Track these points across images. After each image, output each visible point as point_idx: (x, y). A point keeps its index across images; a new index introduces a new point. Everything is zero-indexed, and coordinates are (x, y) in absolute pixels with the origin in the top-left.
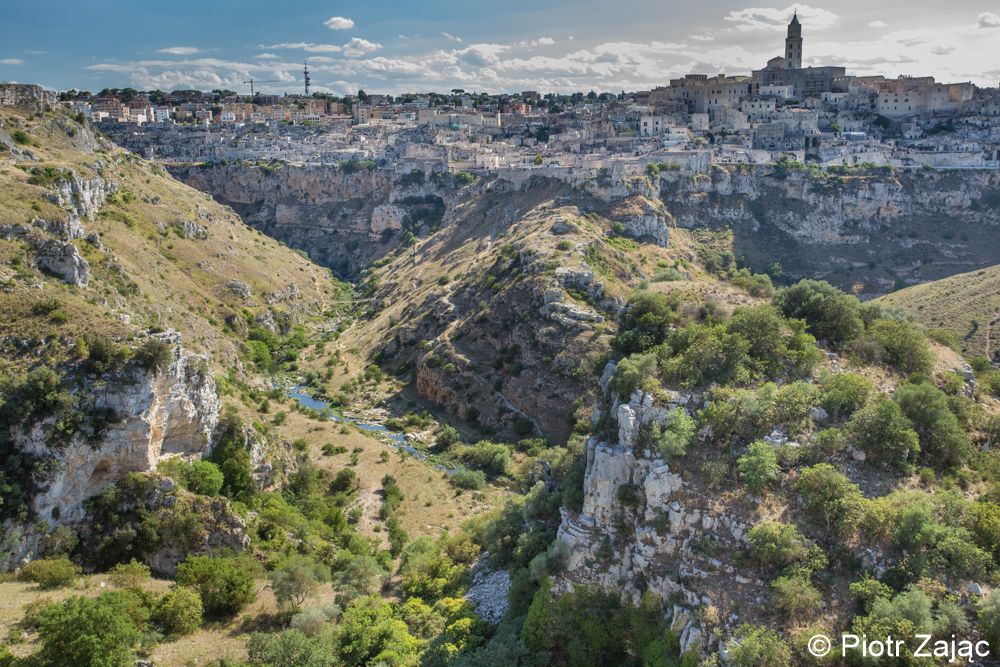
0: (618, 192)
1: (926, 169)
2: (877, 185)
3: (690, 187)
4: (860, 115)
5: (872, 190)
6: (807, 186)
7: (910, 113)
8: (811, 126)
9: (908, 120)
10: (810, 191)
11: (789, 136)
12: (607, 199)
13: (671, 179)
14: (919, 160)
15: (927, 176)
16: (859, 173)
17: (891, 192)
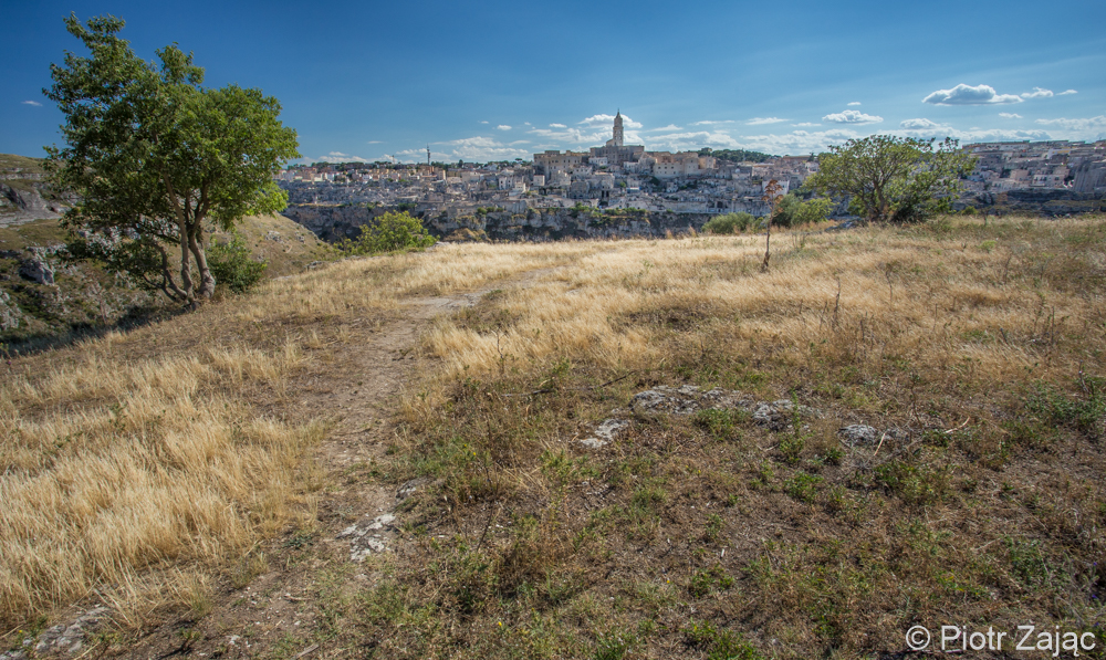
0: (451, 226)
1: (669, 213)
2: (632, 222)
3: (509, 223)
4: (642, 176)
5: (629, 224)
6: (587, 223)
7: (674, 176)
8: (609, 181)
9: (672, 180)
10: (589, 225)
11: (592, 189)
12: (444, 230)
13: (496, 218)
14: (669, 206)
15: (668, 217)
16: (622, 214)
17: (642, 227)
